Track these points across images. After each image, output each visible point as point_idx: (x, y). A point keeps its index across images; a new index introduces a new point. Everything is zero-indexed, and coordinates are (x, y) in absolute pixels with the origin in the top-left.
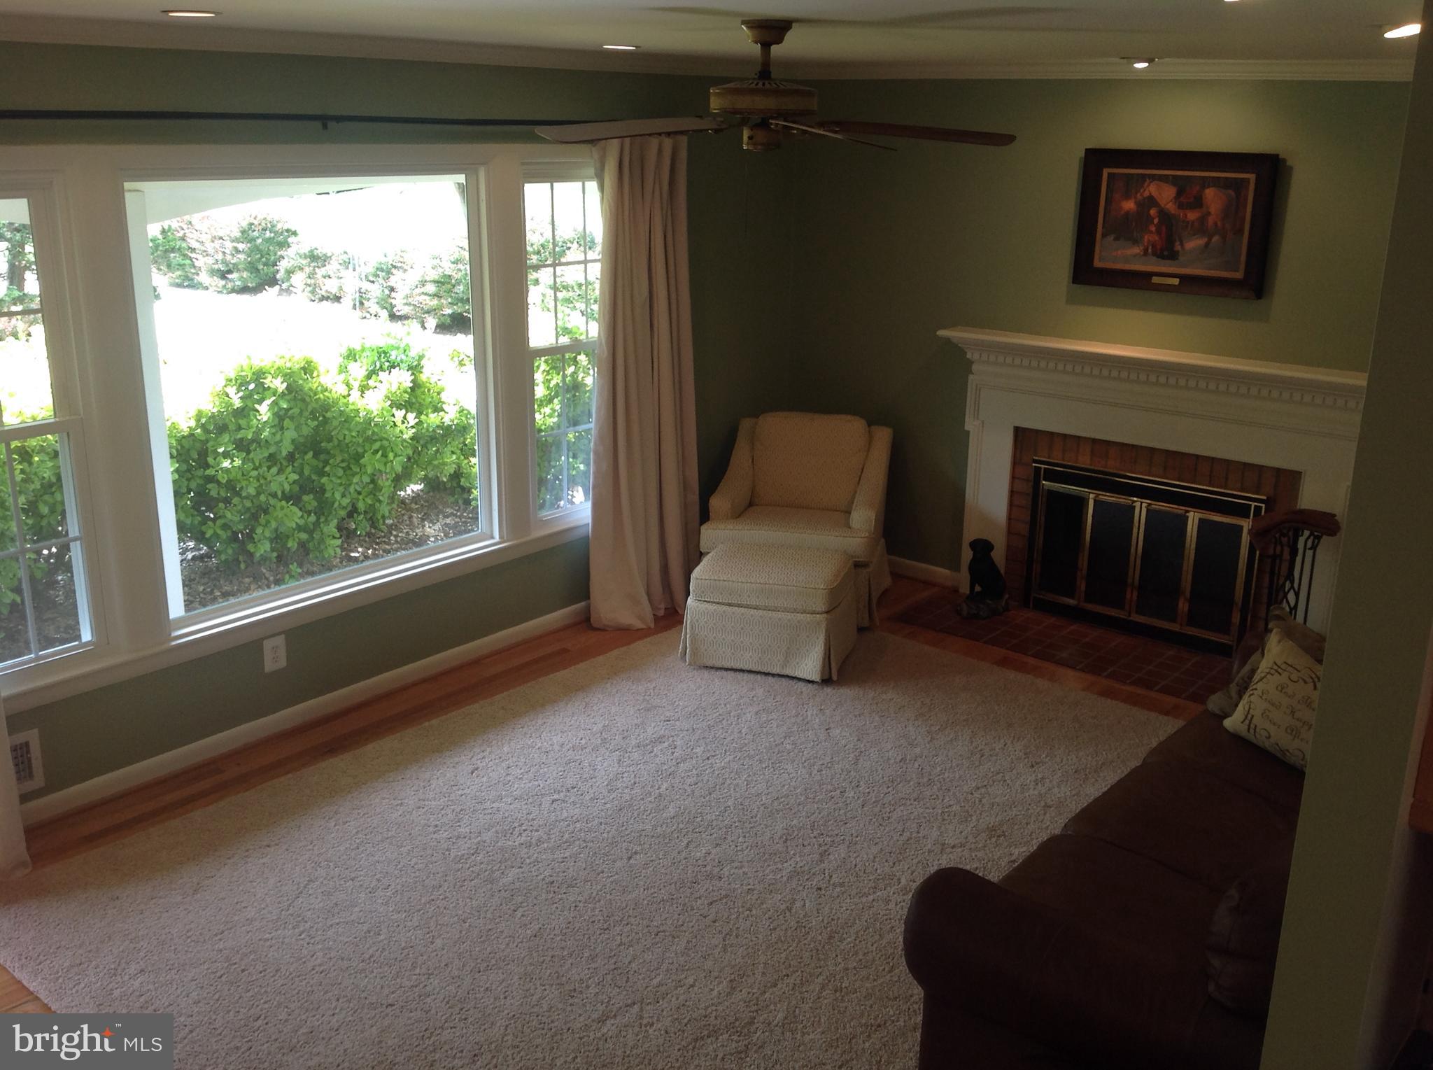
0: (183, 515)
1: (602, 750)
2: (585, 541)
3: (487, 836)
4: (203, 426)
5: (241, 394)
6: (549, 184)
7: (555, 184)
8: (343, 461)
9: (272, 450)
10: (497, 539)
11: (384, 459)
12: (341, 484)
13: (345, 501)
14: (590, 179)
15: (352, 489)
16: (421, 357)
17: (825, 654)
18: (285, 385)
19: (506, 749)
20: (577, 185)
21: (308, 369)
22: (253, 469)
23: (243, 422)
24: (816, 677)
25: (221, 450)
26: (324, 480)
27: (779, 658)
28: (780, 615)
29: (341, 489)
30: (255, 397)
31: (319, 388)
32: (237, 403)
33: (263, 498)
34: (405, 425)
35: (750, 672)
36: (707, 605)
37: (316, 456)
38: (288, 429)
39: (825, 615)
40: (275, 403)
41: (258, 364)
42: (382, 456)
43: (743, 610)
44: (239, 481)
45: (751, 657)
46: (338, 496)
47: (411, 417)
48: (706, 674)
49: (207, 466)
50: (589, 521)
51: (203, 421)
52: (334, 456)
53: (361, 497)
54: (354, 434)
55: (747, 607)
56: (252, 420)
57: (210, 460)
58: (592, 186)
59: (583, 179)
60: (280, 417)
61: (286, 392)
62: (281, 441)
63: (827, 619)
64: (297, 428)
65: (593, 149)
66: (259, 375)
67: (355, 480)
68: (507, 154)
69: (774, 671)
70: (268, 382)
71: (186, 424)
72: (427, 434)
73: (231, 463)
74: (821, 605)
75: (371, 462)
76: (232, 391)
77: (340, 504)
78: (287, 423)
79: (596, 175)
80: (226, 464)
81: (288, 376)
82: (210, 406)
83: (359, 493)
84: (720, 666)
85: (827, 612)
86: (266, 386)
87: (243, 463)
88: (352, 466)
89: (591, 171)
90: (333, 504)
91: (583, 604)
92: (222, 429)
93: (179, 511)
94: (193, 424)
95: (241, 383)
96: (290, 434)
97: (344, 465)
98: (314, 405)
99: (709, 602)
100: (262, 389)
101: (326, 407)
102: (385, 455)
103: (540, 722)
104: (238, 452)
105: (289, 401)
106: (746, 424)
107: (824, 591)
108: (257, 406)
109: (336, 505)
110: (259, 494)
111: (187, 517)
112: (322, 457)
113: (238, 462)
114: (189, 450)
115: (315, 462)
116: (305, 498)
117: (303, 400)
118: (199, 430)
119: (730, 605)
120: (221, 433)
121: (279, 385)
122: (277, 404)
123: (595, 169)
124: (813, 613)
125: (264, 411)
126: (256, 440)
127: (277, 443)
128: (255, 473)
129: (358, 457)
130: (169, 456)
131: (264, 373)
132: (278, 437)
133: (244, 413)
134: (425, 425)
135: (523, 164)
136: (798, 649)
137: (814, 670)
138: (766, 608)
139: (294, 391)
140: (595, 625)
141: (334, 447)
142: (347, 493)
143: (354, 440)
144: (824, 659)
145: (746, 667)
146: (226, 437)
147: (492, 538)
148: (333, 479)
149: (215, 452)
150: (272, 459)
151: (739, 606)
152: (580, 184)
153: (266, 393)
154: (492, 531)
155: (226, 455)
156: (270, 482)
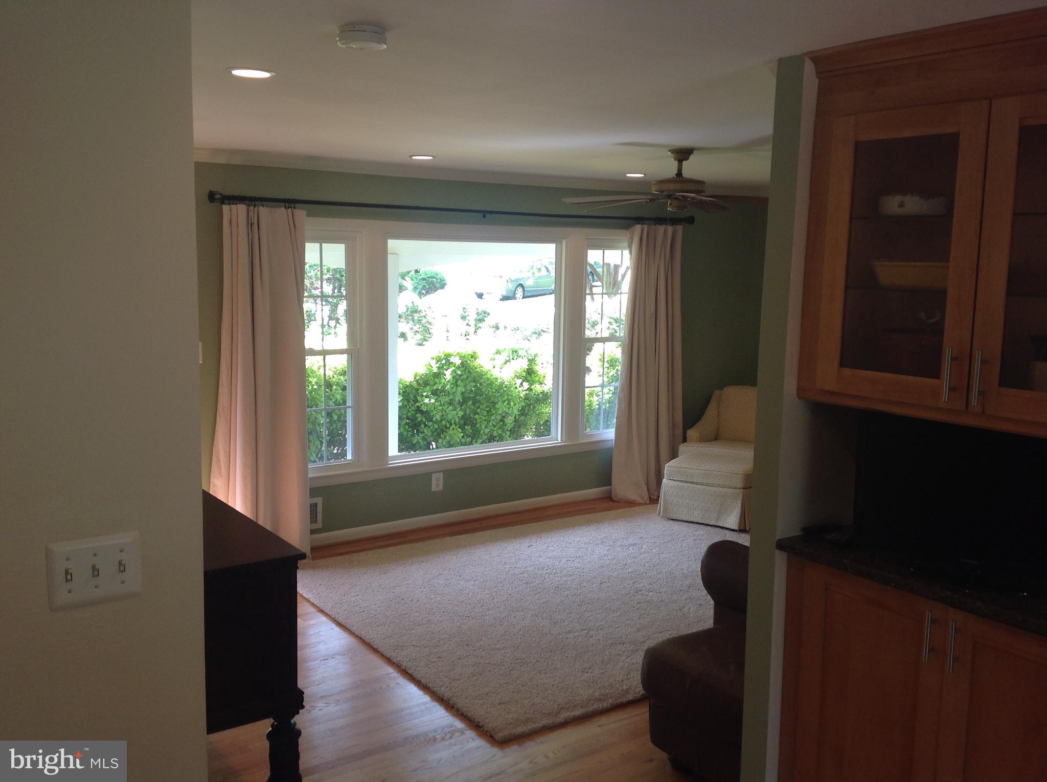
0: (403, 429)
1: (600, 545)
2: (610, 451)
3: (530, 569)
4: (417, 381)
5: (438, 365)
6: (602, 251)
7: (605, 251)
8: (487, 407)
9: (451, 397)
10: (560, 441)
11: (508, 406)
12: (485, 420)
13: (487, 430)
14: (625, 249)
15: (491, 424)
16: (536, 355)
17: (741, 513)
18: (460, 361)
19: (549, 540)
20: (618, 252)
21: (474, 356)
22: (440, 406)
23: (437, 380)
24: (735, 527)
25: (425, 394)
26: (477, 416)
27: (714, 515)
28: (715, 489)
29: (485, 422)
30: (445, 367)
31: (478, 366)
32: (435, 370)
33: (444, 423)
34: (521, 389)
35: (698, 523)
36: (673, 482)
37: (473, 404)
38: (459, 386)
39: (742, 490)
40: (454, 371)
41: (448, 351)
42: (508, 404)
43: (694, 485)
44: (432, 411)
45: (698, 514)
46: (483, 427)
47: (526, 385)
48: (671, 522)
49: (418, 401)
50: (614, 438)
51: (417, 378)
52: (483, 404)
53: (495, 429)
54: (493, 391)
55: (697, 484)
56: (442, 379)
57: (419, 398)
58: (626, 253)
59: (622, 249)
60: (456, 379)
61: (461, 366)
62: (456, 392)
63: (743, 492)
64: (465, 386)
65: (627, 232)
66: (447, 356)
67: (493, 418)
68: (578, 234)
69: (712, 523)
70: (452, 359)
71: (409, 378)
72: (535, 396)
73: (429, 401)
74: (739, 483)
75: (501, 407)
76: (433, 363)
77: (484, 432)
78: (459, 382)
79: (628, 246)
80: (427, 401)
81: (461, 357)
82: (422, 370)
83: (495, 426)
84: (680, 519)
85: (744, 489)
86: (450, 361)
87: (436, 402)
88: (492, 410)
89: (626, 244)
90: (480, 431)
91: (608, 487)
92: (426, 384)
93: (401, 428)
94: (412, 380)
95: (439, 360)
96: (461, 389)
97: (487, 409)
98: (474, 374)
99: (675, 480)
100: (449, 364)
101: (481, 375)
102: (509, 404)
103: (570, 532)
104: (433, 395)
105: (462, 371)
106: (717, 393)
107: (742, 476)
108: (445, 371)
109: (482, 432)
110: (442, 420)
111: (405, 431)
112: (477, 405)
113: (433, 401)
114: (409, 394)
115: (473, 407)
116: (466, 427)
117: (469, 372)
118: (415, 382)
119: (686, 482)
120: (426, 387)
121: (457, 361)
122: (455, 372)
123: (628, 243)
124: (736, 488)
125: (448, 375)
126: (443, 390)
127: (453, 393)
128: (440, 408)
129: (494, 403)
130: (398, 393)
131: (450, 355)
132: (454, 390)
133: (437, 375)
134: (533, 391)
135: (586, 239)
136: (726, 510)
137: (735, 522)
138: (708, 485)
139: (464, 365)
140: (614, 499)
141: (483, 399)
142: (488, 426)
143: (493, 394)
144: (741, 517)
145: (695, 520)
146: (428, 388)
147: (557, 440)
148: (482, 417)
149: (422, 396)
150: (451, 403)
151: (692, 483)
152: (620, 251)
153: (450, 365)
154: (557, 438)
155: (427, 397)
156: (448, 414)
